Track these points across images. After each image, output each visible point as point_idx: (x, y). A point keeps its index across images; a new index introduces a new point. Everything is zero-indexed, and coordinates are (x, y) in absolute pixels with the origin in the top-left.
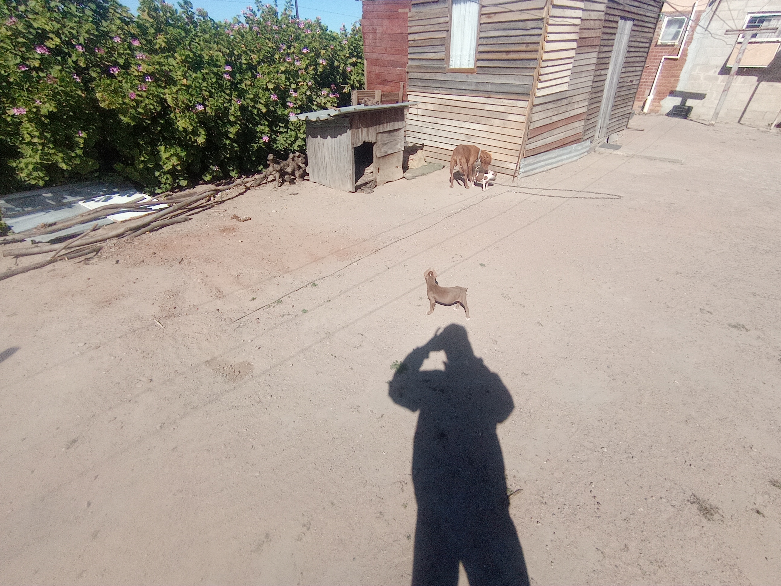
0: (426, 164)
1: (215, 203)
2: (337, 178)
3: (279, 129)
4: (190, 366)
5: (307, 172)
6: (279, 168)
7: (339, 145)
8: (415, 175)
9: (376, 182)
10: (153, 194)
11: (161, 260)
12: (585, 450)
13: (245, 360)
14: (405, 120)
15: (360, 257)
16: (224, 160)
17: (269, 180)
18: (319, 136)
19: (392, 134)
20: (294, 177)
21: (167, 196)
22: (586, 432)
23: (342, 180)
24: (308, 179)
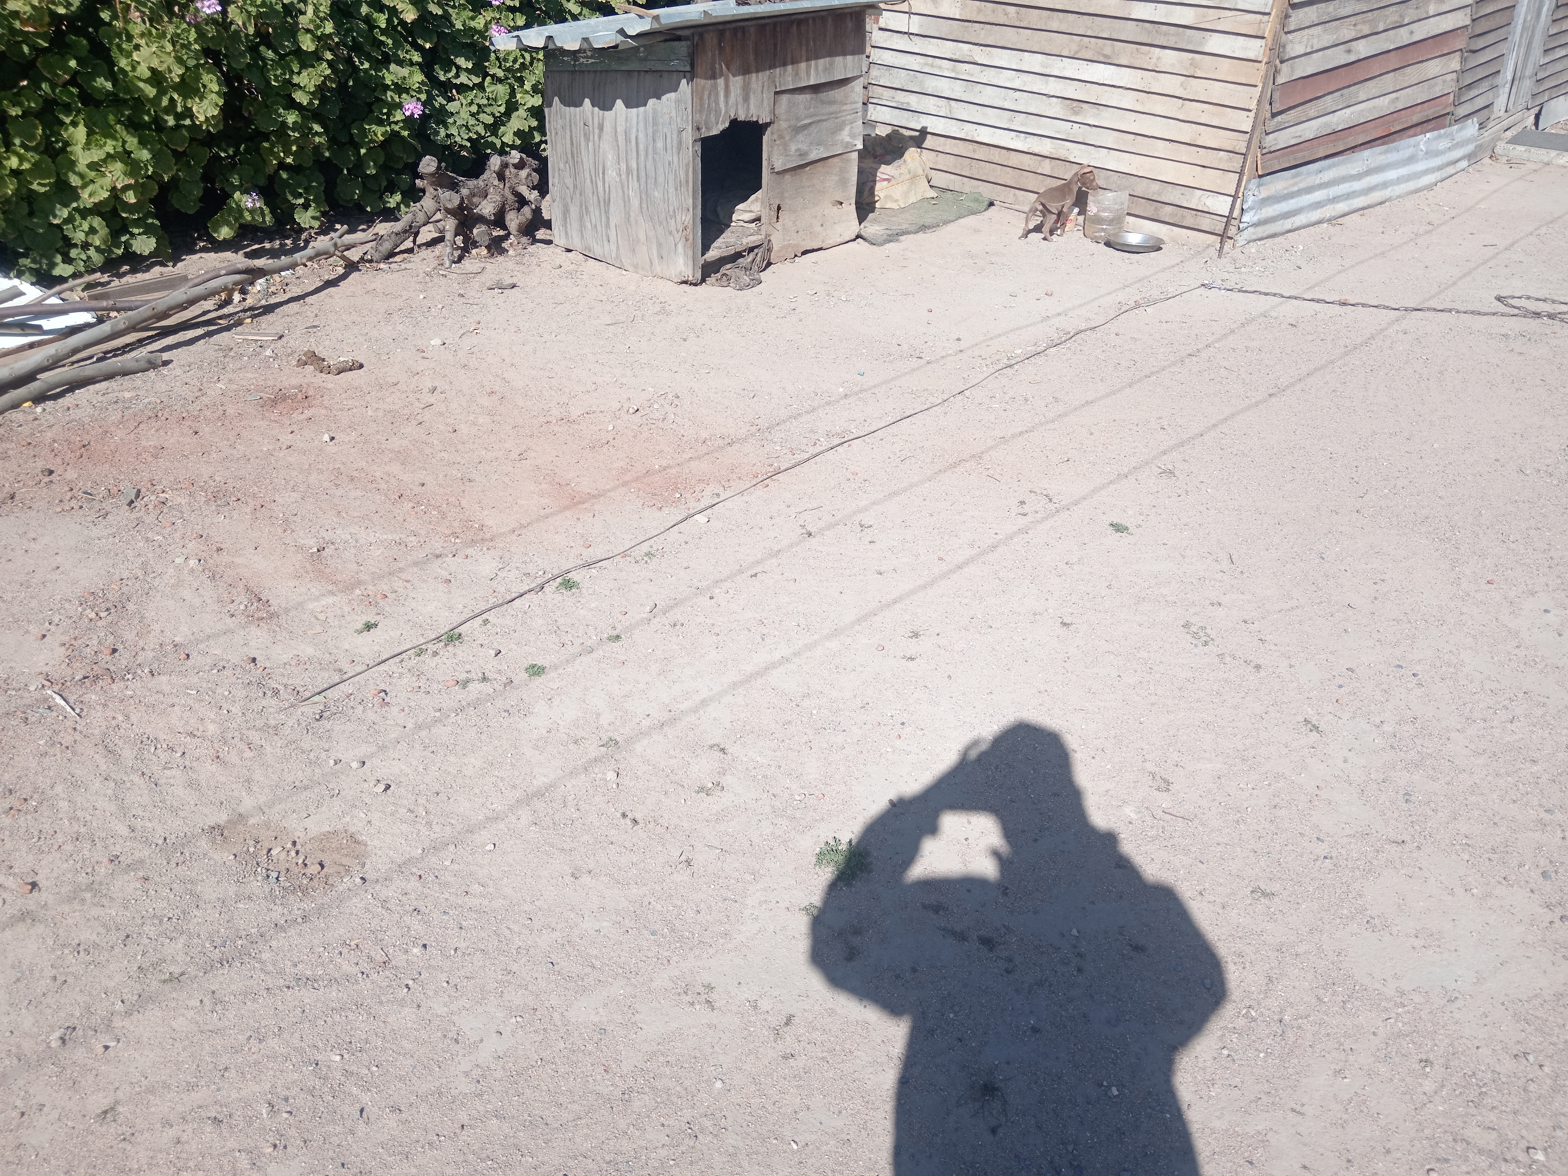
0: (933, 193)
1: (244, 311)
2: (642, 238)
3: (457, 76)
4: (160, 842)
5: (546, 216)
6: (456, 202)
7: (650, 131)
8: (896, 228)
9: (769, 250)
10: (46, 280)
11: (69, 494)
12: (1471, 1155)
13: (340, 827)
14: (868, 49)
15: (718, 495)
16: (277, 172)
17: (421, 240)
18: (587, 101)
19: (823, 96)
20: (502, 233)
21: (89, 286)
22: (1473, 1094)
23: (659, 245)
24: (548, 238)
